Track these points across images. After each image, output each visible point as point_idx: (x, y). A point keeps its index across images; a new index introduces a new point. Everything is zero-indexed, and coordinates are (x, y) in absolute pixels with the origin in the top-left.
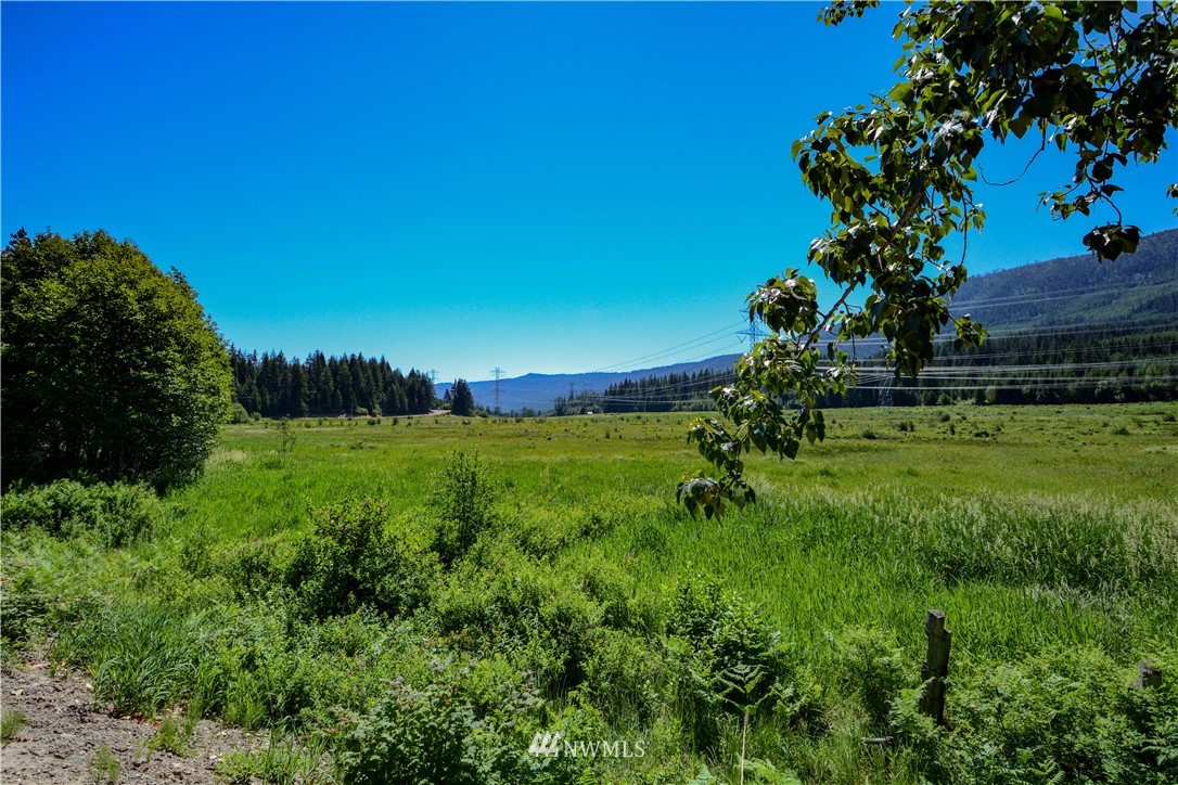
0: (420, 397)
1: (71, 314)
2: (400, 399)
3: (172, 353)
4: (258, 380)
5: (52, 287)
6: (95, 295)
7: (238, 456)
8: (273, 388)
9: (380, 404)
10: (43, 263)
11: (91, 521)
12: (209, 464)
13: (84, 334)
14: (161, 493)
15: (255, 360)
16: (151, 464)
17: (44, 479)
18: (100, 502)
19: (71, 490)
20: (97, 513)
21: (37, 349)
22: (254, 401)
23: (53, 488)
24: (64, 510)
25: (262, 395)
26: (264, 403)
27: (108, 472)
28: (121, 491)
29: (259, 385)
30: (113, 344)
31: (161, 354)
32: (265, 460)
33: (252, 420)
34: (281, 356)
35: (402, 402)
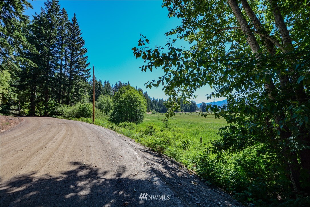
0: (193, 107)
1: (126, 99)
2: (188, 108)
3: (137, 104)
4: (158, 105)
5: (124, 95)
6: (128, 96)
7: (148, 120)
8: (161, 106)
9: (184, 109)
10: (123, 91)
11: (128, 127)
12: (143, 121)
13: (127, 102)
14: (136, 124)
15: (158, 100)
16: (135, 120)
17: (124, 122)
18: (129, 125)
19: (126, 123)
20: (129, 126)
21: (122, 104)
22: (158, 109)
23: (124, 123)
24: (125, 125)
25: (159, 108)
26: (160, 110)
27: (130, 121)
28: (131, 123)
29: (158, 106)
30: (131, 103)
31: (136, 104)
32: (153, 121)
33: (157, 113)
34: (162, 99)
35: (189, 109)
